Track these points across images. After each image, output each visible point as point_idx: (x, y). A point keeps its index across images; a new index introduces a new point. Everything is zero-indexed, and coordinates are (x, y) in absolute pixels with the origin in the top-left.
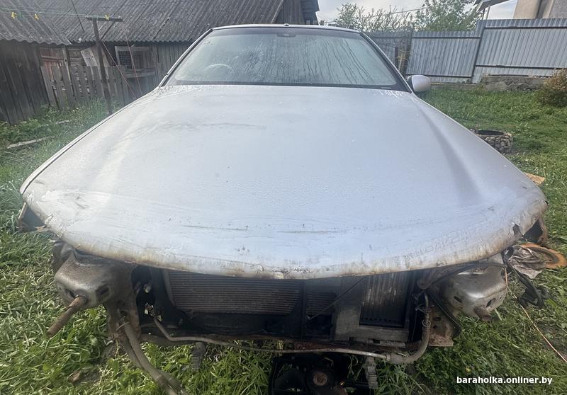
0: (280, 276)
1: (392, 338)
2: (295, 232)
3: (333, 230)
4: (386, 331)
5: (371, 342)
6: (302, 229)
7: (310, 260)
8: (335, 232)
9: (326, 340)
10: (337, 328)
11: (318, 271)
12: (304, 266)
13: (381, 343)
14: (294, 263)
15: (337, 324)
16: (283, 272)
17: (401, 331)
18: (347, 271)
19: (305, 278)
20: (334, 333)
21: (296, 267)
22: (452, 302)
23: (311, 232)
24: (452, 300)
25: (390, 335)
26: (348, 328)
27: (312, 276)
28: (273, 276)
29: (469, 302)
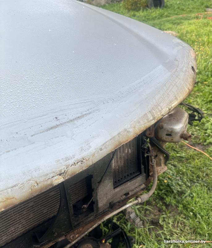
0: (59, 180)
1: (137, 184)
2: (52, 128)
3: (88, 112)
4: (132, 182)
5: (124, 197)
6: (58, 123)
7: (82, 149)
8: (90, 113)
9: (92, 218)
10: (99, 202)
11: (94, 155)
12: (79, 157)
13: (131, 194)
14: (67, 159)
15: (98, 199)
16: (60, 175)
17: (141, 177)
18: (117, 143)
19: (84, 169)
20: (98, 208)
21: (71, 162)
22: (165, 139)
23: (68, 122)
24: (164, 137)
25: (135, 184)
26: (106, 197)
27: (90, 163)
28: (51, 184)
29: (176, 133)
